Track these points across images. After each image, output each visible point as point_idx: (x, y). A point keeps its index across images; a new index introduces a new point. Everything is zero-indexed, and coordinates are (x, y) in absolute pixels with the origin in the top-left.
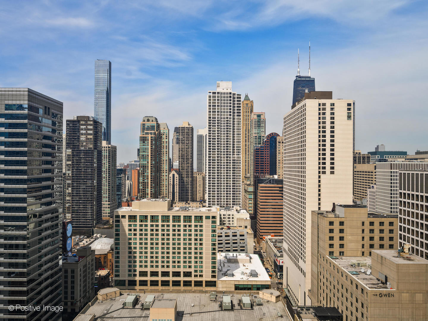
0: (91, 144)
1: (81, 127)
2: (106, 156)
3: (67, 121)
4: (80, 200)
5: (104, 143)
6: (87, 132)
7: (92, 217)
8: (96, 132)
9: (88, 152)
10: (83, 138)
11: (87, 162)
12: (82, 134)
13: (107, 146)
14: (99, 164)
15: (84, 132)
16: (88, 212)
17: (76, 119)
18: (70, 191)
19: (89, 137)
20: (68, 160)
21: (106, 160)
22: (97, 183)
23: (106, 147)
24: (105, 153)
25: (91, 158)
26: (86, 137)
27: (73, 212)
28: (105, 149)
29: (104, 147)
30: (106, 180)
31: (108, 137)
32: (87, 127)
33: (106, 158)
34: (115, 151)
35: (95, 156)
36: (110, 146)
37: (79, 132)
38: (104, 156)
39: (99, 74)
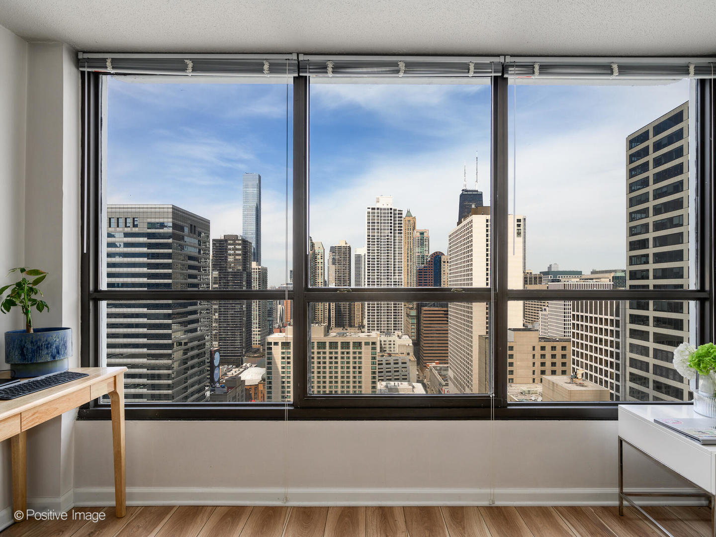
0: (240, 265)
1: (229, 247)
2: (256, 278)
3: (214, 240)
4: (227, 327)
5: (254, 265)
6: (235, 252)
7: (241, 345)
8: (245, 252)
9: (236, 274)
10: (230, 259)
11: (235, 285)
12: (230, 255)
13: (257, 267)
14: (249, 287)
15: (232, 252)
16: (237, 340)
17: (223, 238)
18: (217, 317)
19: (237, 257)
20: (215, 283)
21: (256, 283)
22: (247, 308)
23: (256, 269)
24: (255, 276)
25: (241, 280)
26: (235, 257)
27: (220, 340)
28: (255, 271)
29: (254, 269)
30: (256, 304)
31: (257, 257)
32: (235, 247)
33: (256, 280)
34: (266, 273)
35: (245, 279)
36: (260, 267)
37: (227, 252)
38: (254, 278)
39: (249, 189)
